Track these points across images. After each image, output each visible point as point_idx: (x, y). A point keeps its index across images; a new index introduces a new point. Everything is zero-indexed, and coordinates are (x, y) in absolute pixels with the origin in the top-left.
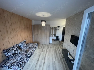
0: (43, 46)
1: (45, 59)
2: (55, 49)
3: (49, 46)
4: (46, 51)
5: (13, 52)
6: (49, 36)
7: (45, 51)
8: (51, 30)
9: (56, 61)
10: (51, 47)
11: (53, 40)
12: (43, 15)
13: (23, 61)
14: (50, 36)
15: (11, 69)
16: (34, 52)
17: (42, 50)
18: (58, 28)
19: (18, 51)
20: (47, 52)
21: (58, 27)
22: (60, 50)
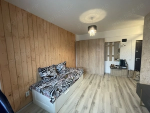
0: (92, 76)
1: (94, 98)
2: (117, 85)
3: (104, 77)
4: (97, 84)
5: (49, 73)
6: (103, 59)
7: (95, 84)
8: (108, 48)
9: (121, 107)
10: (108, 80)
11: (112, 67)
12: (92, 18)
13: (58, 87)
14: (105, 59)
15: (43, 94)
16: (76, 81)
17: (91, 83)
18: (122, 43)
19: (54, 74)
20: (99, 86)
21: (124, 40)
22: (130, 89)
